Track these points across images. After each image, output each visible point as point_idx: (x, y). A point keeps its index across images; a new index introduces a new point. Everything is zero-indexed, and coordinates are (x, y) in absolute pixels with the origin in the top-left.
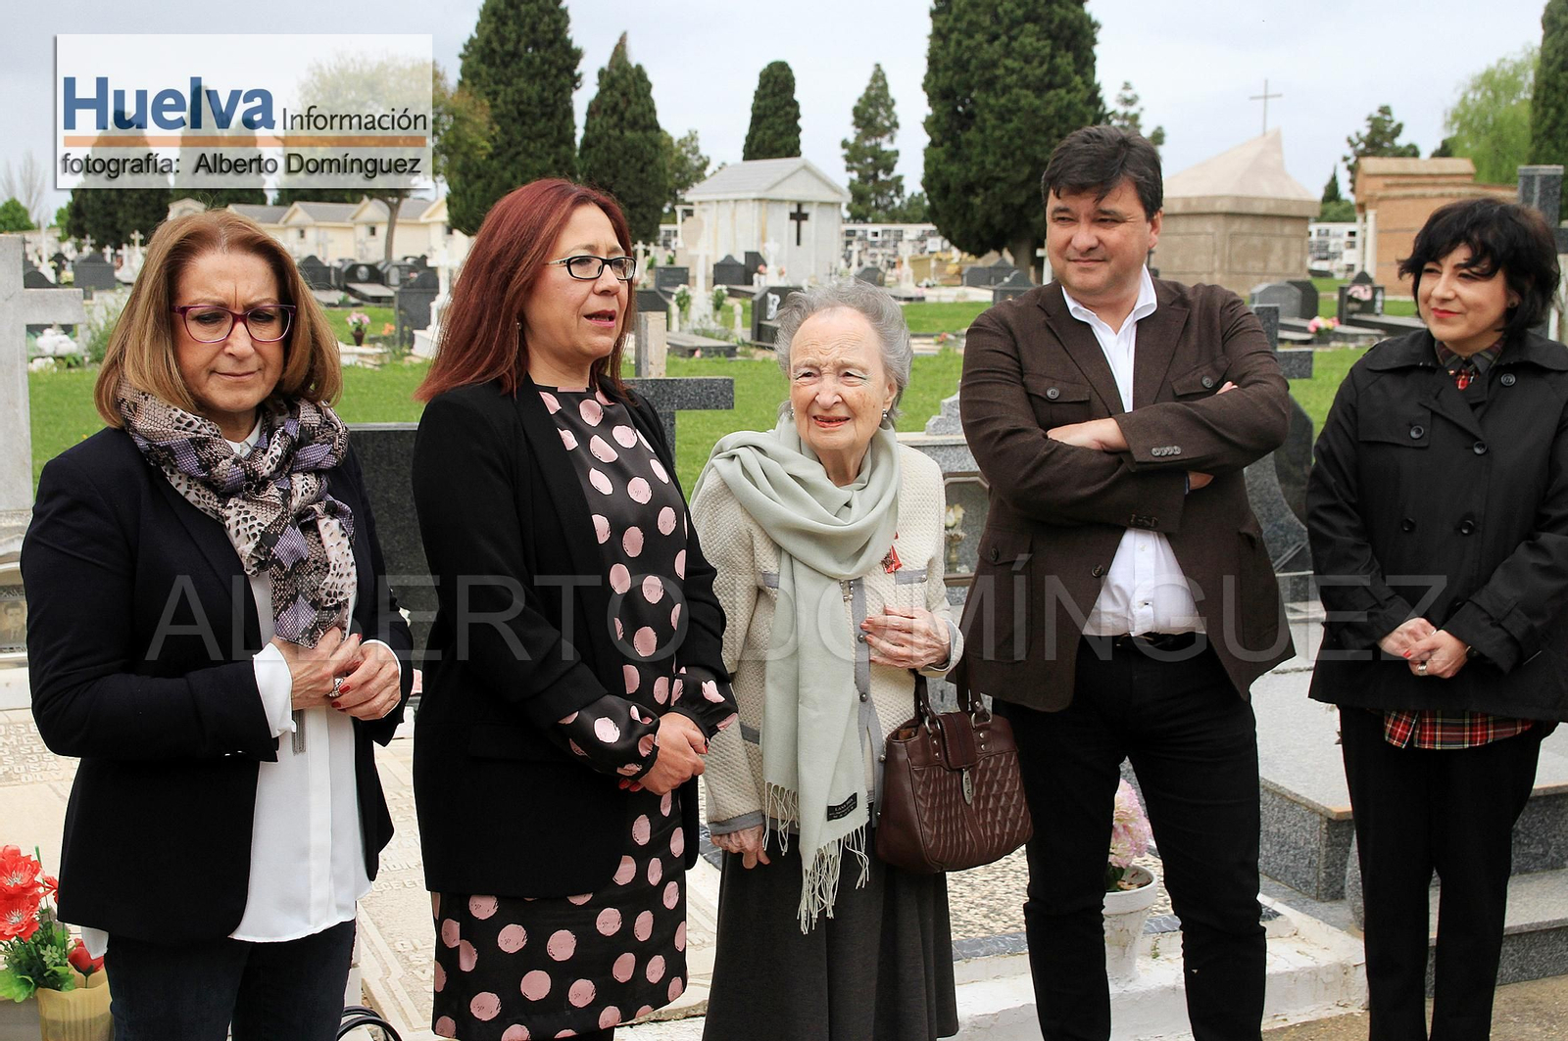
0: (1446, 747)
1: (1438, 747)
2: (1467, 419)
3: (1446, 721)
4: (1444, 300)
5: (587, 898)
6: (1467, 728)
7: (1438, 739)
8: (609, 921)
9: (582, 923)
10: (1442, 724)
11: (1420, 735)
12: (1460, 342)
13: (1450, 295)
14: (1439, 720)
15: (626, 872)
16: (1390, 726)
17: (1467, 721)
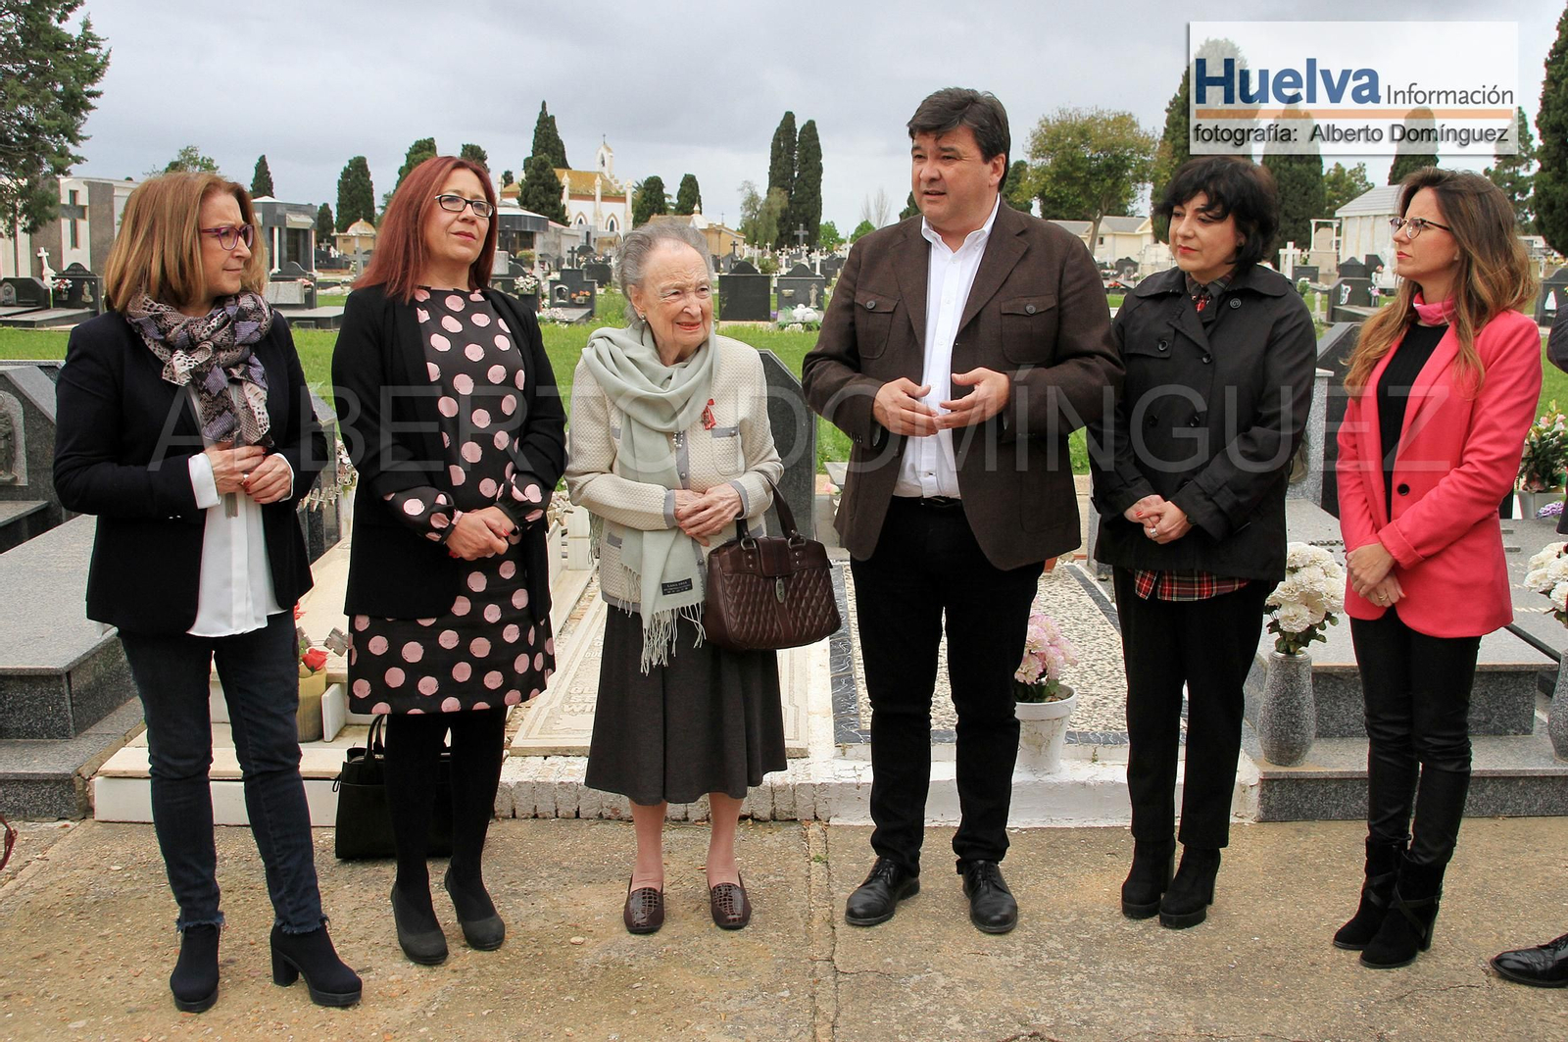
0: (1181, 599)
1: (1175, 599)
2: (1198, 335)
3: (1180, 578)
4: (1186, 238)
5: (433, 621)
6: (1196, 585)
7: (1175, 593)
8: (449, 639)
9: (429, 638)
10: (1178, 581)
11: (1161, 589)
12: (1200, 272)
13: (1190, 234)
14: (1175, 578)
15: (462, 607)
16: (1138, 581)
17: (1196, 579)
